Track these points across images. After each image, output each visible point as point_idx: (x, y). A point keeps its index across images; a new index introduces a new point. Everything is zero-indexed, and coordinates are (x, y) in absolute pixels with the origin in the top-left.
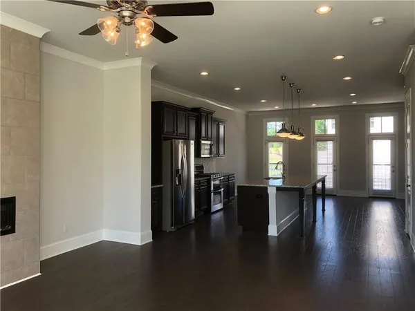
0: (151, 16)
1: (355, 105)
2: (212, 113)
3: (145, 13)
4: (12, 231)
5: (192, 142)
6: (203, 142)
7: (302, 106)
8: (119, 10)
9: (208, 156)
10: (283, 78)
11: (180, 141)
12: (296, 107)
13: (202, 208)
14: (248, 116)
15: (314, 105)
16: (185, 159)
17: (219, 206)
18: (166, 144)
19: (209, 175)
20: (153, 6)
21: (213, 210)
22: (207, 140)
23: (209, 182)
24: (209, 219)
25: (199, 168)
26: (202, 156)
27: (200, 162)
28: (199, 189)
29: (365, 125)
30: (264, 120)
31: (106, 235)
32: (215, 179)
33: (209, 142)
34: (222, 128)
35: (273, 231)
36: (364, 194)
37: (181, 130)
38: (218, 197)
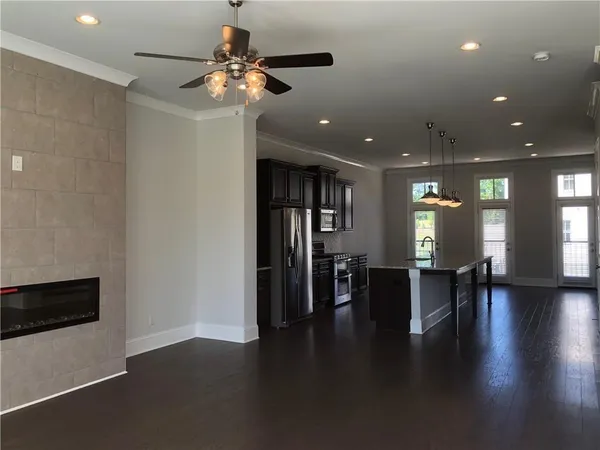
0: (262, 69)
1: (534, 159)
2: (334, 173)
3: (256, 65)
4: (96, 318)
5: (309, 211)
6: (323, 211)
7: (458, 161)
8: (227, 63)
9: (331, 230)
10: (429, 125)
11: (293, 209)
12: (449, 161)
13: (323, 299)
14: (386, 175)
15: (477, 159)
16: (299, 234)
17: (345, 298)
18: (275, 214)
19: (331, 256)
20: (265, 58)
21: (337, 303)
22: (329, 208)
23: (331, 264)
24: (332, 314)
25: (318, 247)
26: (323, 230)
27: (320, 239)
28: (319, 273)
29: (550, 186)
30: (409, 180)
31: (201, 330)
32: (339, 262)
33: (332, 212)
34: (348, 192)
35: (416, 327)
36: (552, 283)
37: (294, 195)
38: (344, 287)
